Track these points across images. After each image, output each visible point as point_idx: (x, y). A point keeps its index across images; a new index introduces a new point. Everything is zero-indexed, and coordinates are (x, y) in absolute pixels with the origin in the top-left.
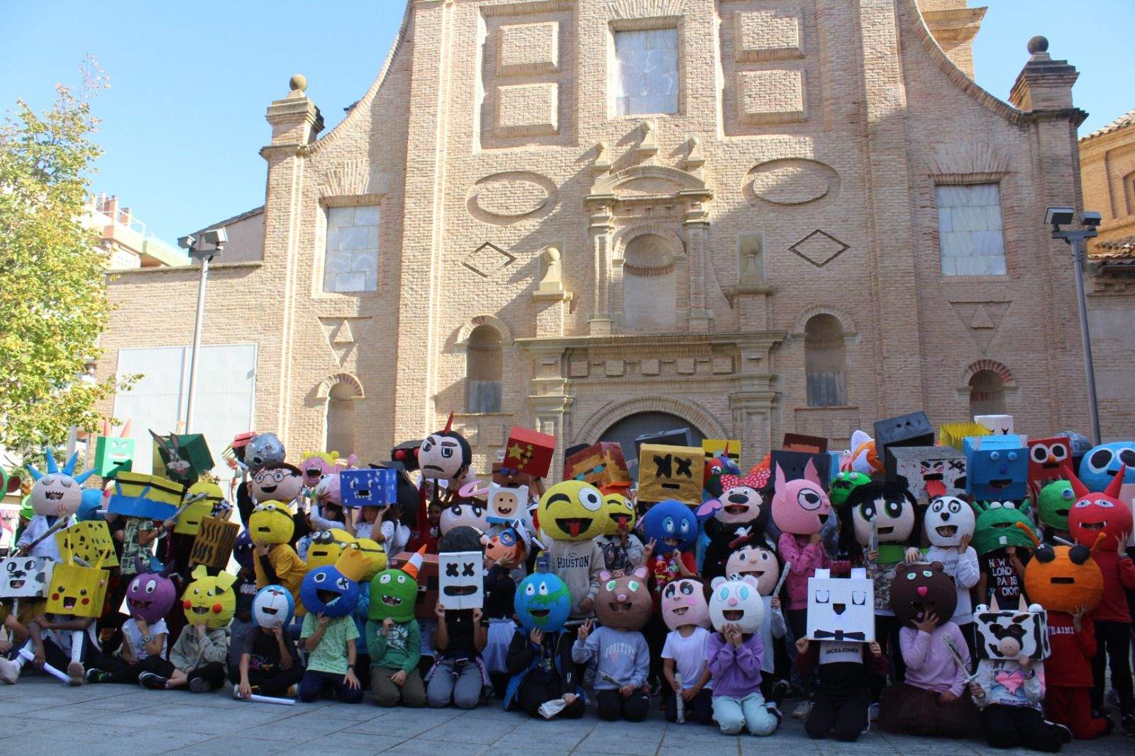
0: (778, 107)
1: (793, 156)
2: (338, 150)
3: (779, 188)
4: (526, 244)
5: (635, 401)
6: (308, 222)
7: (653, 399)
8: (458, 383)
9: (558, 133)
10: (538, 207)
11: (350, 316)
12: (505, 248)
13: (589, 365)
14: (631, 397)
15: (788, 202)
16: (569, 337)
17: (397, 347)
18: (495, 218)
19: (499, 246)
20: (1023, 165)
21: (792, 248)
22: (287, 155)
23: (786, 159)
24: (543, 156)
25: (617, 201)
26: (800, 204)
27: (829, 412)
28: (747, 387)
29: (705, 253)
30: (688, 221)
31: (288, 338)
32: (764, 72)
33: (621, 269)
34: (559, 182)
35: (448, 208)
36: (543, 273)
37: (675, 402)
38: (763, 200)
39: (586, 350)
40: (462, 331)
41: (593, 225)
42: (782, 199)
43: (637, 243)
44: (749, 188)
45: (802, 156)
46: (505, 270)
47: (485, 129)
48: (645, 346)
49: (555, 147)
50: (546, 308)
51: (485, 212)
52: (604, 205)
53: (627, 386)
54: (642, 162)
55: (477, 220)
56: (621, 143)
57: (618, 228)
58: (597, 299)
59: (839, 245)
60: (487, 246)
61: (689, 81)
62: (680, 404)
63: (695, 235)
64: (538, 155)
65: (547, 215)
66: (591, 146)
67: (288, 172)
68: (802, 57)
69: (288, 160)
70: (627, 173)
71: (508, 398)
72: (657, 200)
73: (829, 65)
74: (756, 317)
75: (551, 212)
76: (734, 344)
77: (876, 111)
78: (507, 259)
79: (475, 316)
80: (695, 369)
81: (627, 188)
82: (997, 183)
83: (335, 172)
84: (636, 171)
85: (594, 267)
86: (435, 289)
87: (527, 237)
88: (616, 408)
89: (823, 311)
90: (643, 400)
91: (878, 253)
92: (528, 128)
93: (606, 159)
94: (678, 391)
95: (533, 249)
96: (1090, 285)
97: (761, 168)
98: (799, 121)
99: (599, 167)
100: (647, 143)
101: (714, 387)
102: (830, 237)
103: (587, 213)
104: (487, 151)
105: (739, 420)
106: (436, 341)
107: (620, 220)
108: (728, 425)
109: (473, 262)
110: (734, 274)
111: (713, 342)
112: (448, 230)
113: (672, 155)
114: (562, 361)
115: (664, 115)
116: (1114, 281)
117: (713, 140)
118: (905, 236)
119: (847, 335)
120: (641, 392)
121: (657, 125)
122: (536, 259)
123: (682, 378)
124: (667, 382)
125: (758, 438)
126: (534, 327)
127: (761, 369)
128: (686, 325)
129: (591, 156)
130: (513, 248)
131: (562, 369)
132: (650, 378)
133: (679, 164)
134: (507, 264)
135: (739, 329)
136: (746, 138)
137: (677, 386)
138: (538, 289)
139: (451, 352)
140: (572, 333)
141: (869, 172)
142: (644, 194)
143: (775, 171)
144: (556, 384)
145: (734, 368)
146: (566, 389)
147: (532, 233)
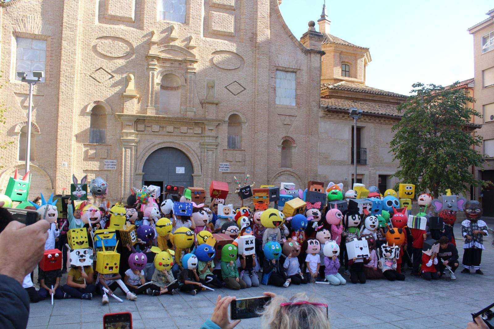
0: (225, 29)
1: (229, 50)
2: (23, 8)
3: (223, 62)
4: (119, 70)
5: (164, 142)
6: (7, 43)
7: (170, 142)
8: (86, 130)
9: (134, 22)
10: (125, 55)
12: (110, 71)
13: (145, 126)
14: (162, 141)
15: (226, 68)
16: (138, 115)
17: (58, 111)
18: (105, 56)
19: (107, 70)
20: (304, 68)
21: (226, 87)
23: (226, 51)
24: (128, 32)
25: (160, 58)
26: (230, 70)
27: (234, 151)
28: (207, 140)
29: (194, 85)
30: (188, 71)
32: (220, 13)
33: (159, 87)
34: (135, 45)
35: (83, 48)
36: (127, 86)
37: (179, 144)
38: (216, 66)
39: (145, 120)
40: (89, 106)
41: (150, 67)
42: (223, 67)
43: (166, 77)
44: (212, 60)
45: (232, 51)
46: (109, 81)
47: (100, 13)
48: (169, 121)
49: (133, 29)
50: (128, 101)
51: (100, 53)
52: (154, 59)
53: (161, 136)
54: (171, 42)
55: (96, 57)
56: (162, 32)
57: (159, 69)
58: (150, 99)
59: (242, 88)
60: (101, 69)
61: (191, 11)
62: (181, 145)
63: (190, 77)
64: (126, 31)
65: (129, 59)
66: (149, 32)
68: (234, 10)
70: (165, 46)
71: (109, 137)
72: (176, 60)
73: (244, 16)
74: (212, 113)
75: (130, 58)
76: (203, 123)
77: (260, 38)
78: (110, 76)
79: (95, 100)
80: (187, 131)
81: (164, 53)
82: (296, 72)
84: (168, 46)
85: (148, 85)
86: (77, 86)
87: (120, 68)
88: (156, 145)
89: (235, 113)
90: (167, 142)
91: (257, 93)
92: (121, 18)
93: (155, 38)
94: (181, 139)
95: (122, 73)
96: (321, 114)
97: (216, 53)
98: (231, 36)
99: (153, 42)
100: (174, 34)
101: (195, 139)
102: (239, 84)
103: (146, 61)
104: (101, 24)
105: (203, 152)
106: (77, 110)
107: (160, 66)
108: (199, 154)
109: (94, 76)
110: (203, 94)
111: (196, 121)
112: (83, 59)
113: (183, 41)
114: (134, 124)
115: (180, 23)
116: (328, 113)
117: (199, 38)
118: (266, 88)
119: (243, 123)
120: (166, 139)
121: (177, 27)
122: (123, 78)
123: (183, 134)
124: (177, 136)
125: (210, 160)
126: (123, 109)
127: (213, 133)
128: (185, 113)
129: (149, 36)
130: (113, 72)
131: (134, 127)
132: (170, 134)
133: (186, 46)
134: (110, 79)
135: (205, 117)
136: (212, 39)
137: (180, 137)
138: (125, 92)
139: (83, 115)
140: (139, 112)
141: (255, 62)
142: (171, 56)
143: (222, 55)
144: (131, 134)
145: (202, 132)
146: (136, 136)
147: (122, 66)
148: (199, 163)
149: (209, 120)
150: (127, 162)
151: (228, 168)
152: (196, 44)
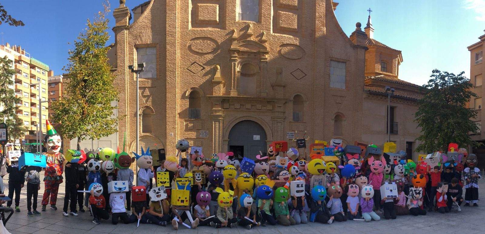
0: (290, 26)
1: (293, 43)
2: (140, 27)
3: (288, 53)
4: (208, 63)
5: (244, 117)
6: (131, 54)
7: (249, 117)
8: (186, 109)
9: (218, 24)
10: (212, 51)
11: (148, 86)
12: (202, 64)
13: (230, 105)
14: (242, 116)
15: (291, 58)
16: (223, 96)
18: (197, 53)
19: (199, 63)
20: (352, 59)
21: (291, 73)
22: (122, 30)
23: (291, 44)
24: (214, 32)
25: (239, 51)
26: (294, 59)
27: (298, 123)
28: (277, 114)
29: (266, 72)
30: (262, 60)
31: (127, 95)
32: (286, 13)
33: (240, 74)
34: (220, 42)
35: (181, 49)
36: (215, 74)
37: (256, 118)
38: (283, 56)
39: (229, 100)
40: (187, 92)
41: (232, 58)
42: (289, 57)
43: (244, 66)
44: (280, 51)
45: (296, 44)
46: (201, 72)
47: (193, 20)
48: (248, 100)
49: (218, 29)
50: (216, 86)
51: (194, 51)
52: (235, 52)
53: (241, 112)
54: (247, 38)
55: (191, 54)
56: (241, 31)
57: (239, 60)
58: (233, 84)
59: (304, 74)
60: (195, 63)
61: (263, 11)
63: (263, 65)
64: (212, 31)
65: (215, 54)
66: (231, 30)
67: (123, 36)
68: (297, 10)
69: (123, 31)
70: (243, 42)
71: (203, 114)
72: (252, 52)
73: (305, 15)
74: (280, 93)
75: (217, 53)
76: (274, 101)
77: (318, 34)
78: (202, 68)
79: (192, 87)
80: (262, 108)
81: (242, 47)
82: (345, 63)
83: (139, 35)
84: (245, 41)
85: (232, 73)
86: (178, 78)
87: (209, 61)
88: (238, 119)
89: (299, 94)
90: (246, 117)
91: (315, 78)
92: (208, 21)
93: (235, 35)
94: (257, 114)
95: (210, 65)
97: (283, 46)
98: (295, 32)
99: (234, 38)
100: (250, 31)
101: (267, 114)
102: (301, 71)
103: (229, 54)
104: (194, 29)
105: (274, 124)
106: (178, 96)
107: (240, 57)
108: (271, 125)
109: (190, 69)
110: (274, 79)
111: (268, 100)
112: (181, 57)
113: (257, 37)
114: (221, 103)
115: (254, 22)
117: (269, 34)
118: (322, 74)
120: (245, 114)
121: (252, 26)
122: (212, 68)
123: (258, 111)
124: (253, 111)
125: (279, 130)
126: (212, 92)
127: (281, 109)
128: (260, 94)
129: (231, 34)
130: (204, 64)
131: (221, 106)
132: (248, 110)
133: (259, 41)
134: (202, 70)
135: (275, 96)
136: (279, 35)
138: (214, 79)
139: (184, 99)
140: (224, 94)
141: (314, 53)
142: (248, 49)
143: (288, 47)
144: (219, 111)
145: (273, 109)
146: (222, 112)
147: (211, 60)
148: (271, 132)
149: (278, 99)
150: (216, 131)
151: (293, 136)
152: (267, 39)
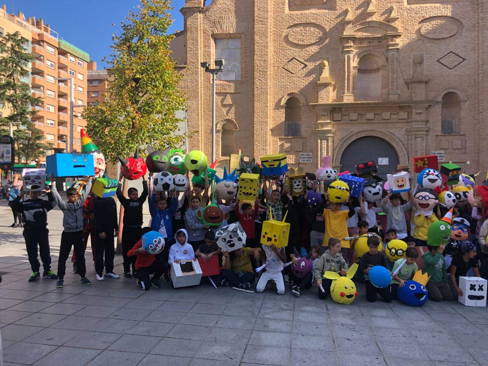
1: (441, 15)
2: (219, 10)
3: (433, 31)
4: (312, 58)
5: (364, 131)
6: (207, 46)
7: (371, 131)
8: (281, 123)
9: (326, 3)
10: (318, 40)
11: (230, 92)
12: (302, 61)
13: (342, 115)
14: (361, 130)
15: (437, 38)
16: (333, 103)
17: (253, 107)
18: (296, 45)
19: (299, 59)
21: (438, 61)
22: (194, 12)
23: (437, 16)
24: (319, 15)
25: (356, 38)
26: (443, 39)
27: (451, 137)
28: (415, 125)
29: (397, 63)
30: (390, 48)
31: (201, 102)
33: (356, 71)
34: (327, 28)
35: (275, 40)
36: (321, 73)
37: (381, 132)
38: (425, 37)
39: (341, 108)
40: (283, 99)
41: (345, 50)
42: (435, 37)
43: (363, 58)
44: (419, 31)
45: (446, 15)
46: (302, 71)
47: (291, 1)
48: (368, 107)
49: (325, 11)
50: (323, 89)
51: (292, 43)
52: (349, 40)
53: (359, 125)
54: (368, 18)
55: (288, 47)
56: (357, 9)
57: (355, 51)
58: (346, 85)
59: (461, 59)
60: (294, 60)
62: (383, 133)
63: (392, 55)
64: (317, 14)
65: (322, 44)
66: (343, 10)
67: (196, 21)
69: (195, 14)
70: (361, 24)
71: (304, 129)
72: (375, 37)
74: (420, 93)
75: (324, 43)
76: (410, 106)
78: (303, 66)
79: (289, 93)
80: (390, 117)
81: (360, 32)
83: (219, 21)
84: (365, 23)
85: (344, 70)
86: (270, 80)
87: (312, 55)
88: (354, 135)
89: (451, 90)
90: (367, 131)
91: (481, 63)
93: (350, 17)
94: (383, 127)
95: (315, 60)
97: (425, 21)
99: (348, 21)
100: (371, 8)
101: (399, 125)
102: (456, 55)
103: (341, 44)
104: (292, 12)
105: (410, 140)
106: (271, 105)
107: (356, 47)
108: (405, 142)
109: (287, 67)
110: (409, 73)
111: (400, 105)
112: (275, 51)
113: (382, 15)
114: (330, 113)
117: (402, 7)
119: (462, 101)
120: (365, 128)
122: (317, 66)
123: (385, 121)
124: (378, 123)
125: (419, 148)
126: (317, 98)
127: (423, 117)
128: (387, 97)
129: (343, 15)
130: (306, 61)
131: (330, 117)
132: (370, 121)
133: (386, 19)
134: (303, 68)
135: (412, 99)
136: (418, 5)
137: (382, 125)
138: (319, 80)
139: (278, 109)
140: (334, 101)
141: (478, 23)
142: (369, 34)
143: (432, 22)
144: (328, 124)
145: (408, 117)
146: (332, 126)
147: (315, 53)
148: (405, 152)
149: (417, 102)
150: (323, 154)
151: (443, 157)
152: (398, 15)
